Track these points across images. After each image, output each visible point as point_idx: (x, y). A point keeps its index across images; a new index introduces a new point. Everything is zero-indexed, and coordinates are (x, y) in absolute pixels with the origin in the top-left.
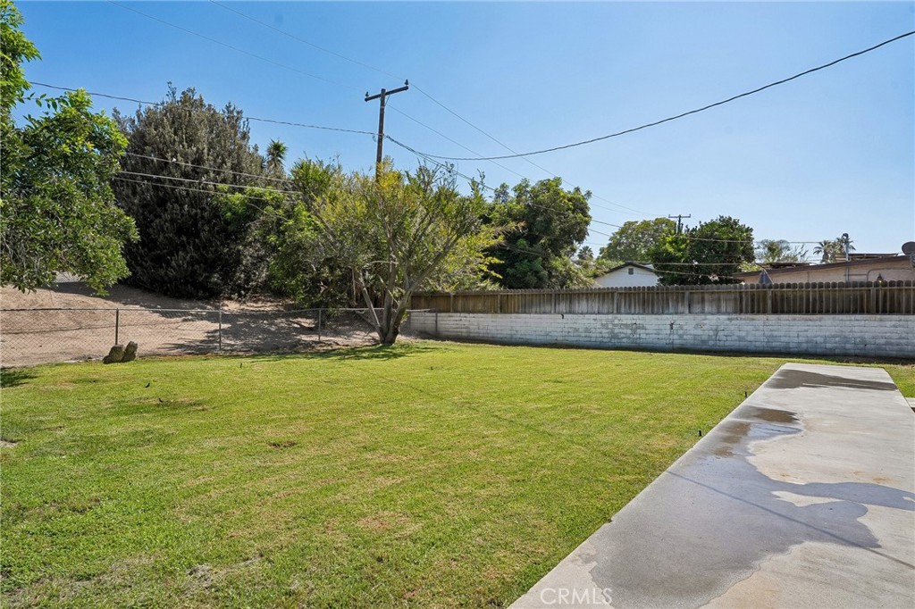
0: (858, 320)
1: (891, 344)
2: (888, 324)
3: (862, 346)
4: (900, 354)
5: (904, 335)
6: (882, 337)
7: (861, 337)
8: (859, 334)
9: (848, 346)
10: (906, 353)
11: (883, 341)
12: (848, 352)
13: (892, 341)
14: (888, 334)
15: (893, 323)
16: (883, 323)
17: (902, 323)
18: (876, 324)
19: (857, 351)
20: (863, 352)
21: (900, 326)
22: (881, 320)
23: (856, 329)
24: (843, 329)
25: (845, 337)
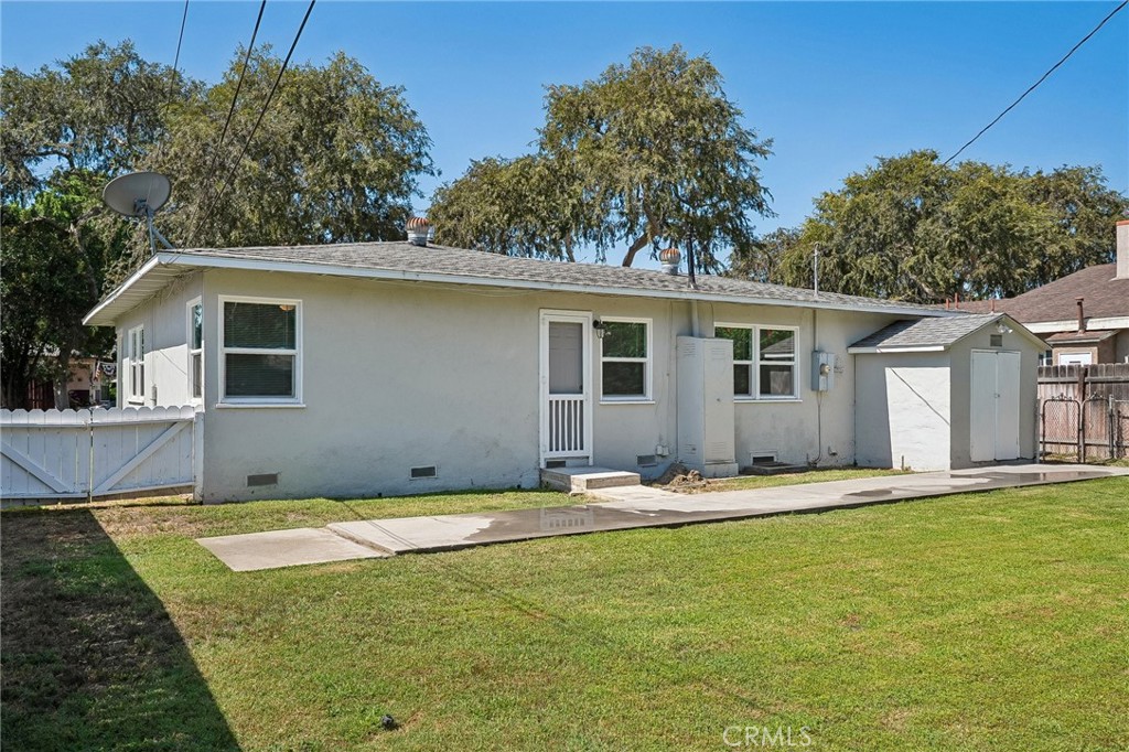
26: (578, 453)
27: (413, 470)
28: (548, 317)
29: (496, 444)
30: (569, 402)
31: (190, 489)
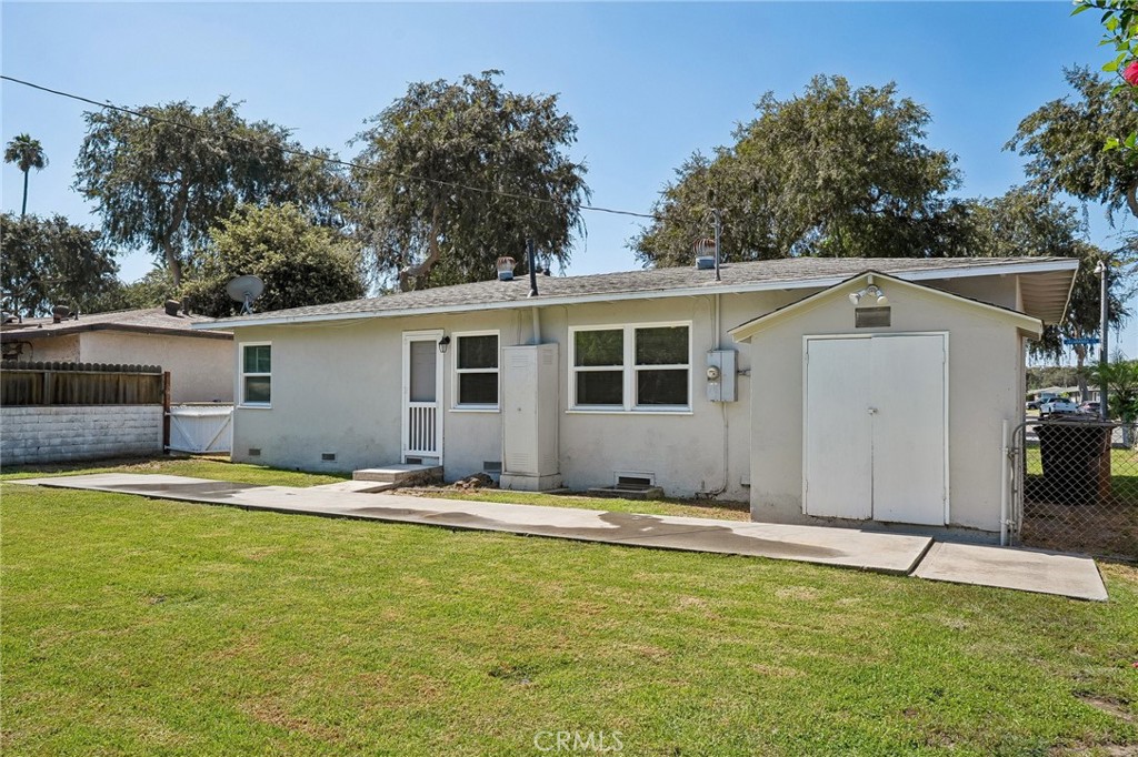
0: (30, 414)
1: (67, 444)
2: (65, 418)
3: (34, 449)
4: (76, 455)
5: (81, 431)
6: (57, 436)
7: (33, 438)
8: (29, 434)
9: (17, 451)
10: (82, 454)
11: (58, 441)
12: (17, 459)
13: (69, 440)
14: (64, 432)
15: (70, 416)
16: (59, 418)
17: (79, 417)
18: (50, 418)
19: (28, 458)
20: (35, 457)
21: (77, 420)
22: (57, 414)
23: (28, 427)
24: (12, 427)
25: (14, 439)
26: (431, 453)
27: (324, 455)
28: (408, 337)
29: (373, 441)
30: (425, 409)
31: (227, 454)
